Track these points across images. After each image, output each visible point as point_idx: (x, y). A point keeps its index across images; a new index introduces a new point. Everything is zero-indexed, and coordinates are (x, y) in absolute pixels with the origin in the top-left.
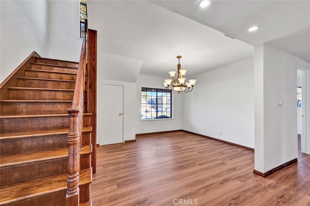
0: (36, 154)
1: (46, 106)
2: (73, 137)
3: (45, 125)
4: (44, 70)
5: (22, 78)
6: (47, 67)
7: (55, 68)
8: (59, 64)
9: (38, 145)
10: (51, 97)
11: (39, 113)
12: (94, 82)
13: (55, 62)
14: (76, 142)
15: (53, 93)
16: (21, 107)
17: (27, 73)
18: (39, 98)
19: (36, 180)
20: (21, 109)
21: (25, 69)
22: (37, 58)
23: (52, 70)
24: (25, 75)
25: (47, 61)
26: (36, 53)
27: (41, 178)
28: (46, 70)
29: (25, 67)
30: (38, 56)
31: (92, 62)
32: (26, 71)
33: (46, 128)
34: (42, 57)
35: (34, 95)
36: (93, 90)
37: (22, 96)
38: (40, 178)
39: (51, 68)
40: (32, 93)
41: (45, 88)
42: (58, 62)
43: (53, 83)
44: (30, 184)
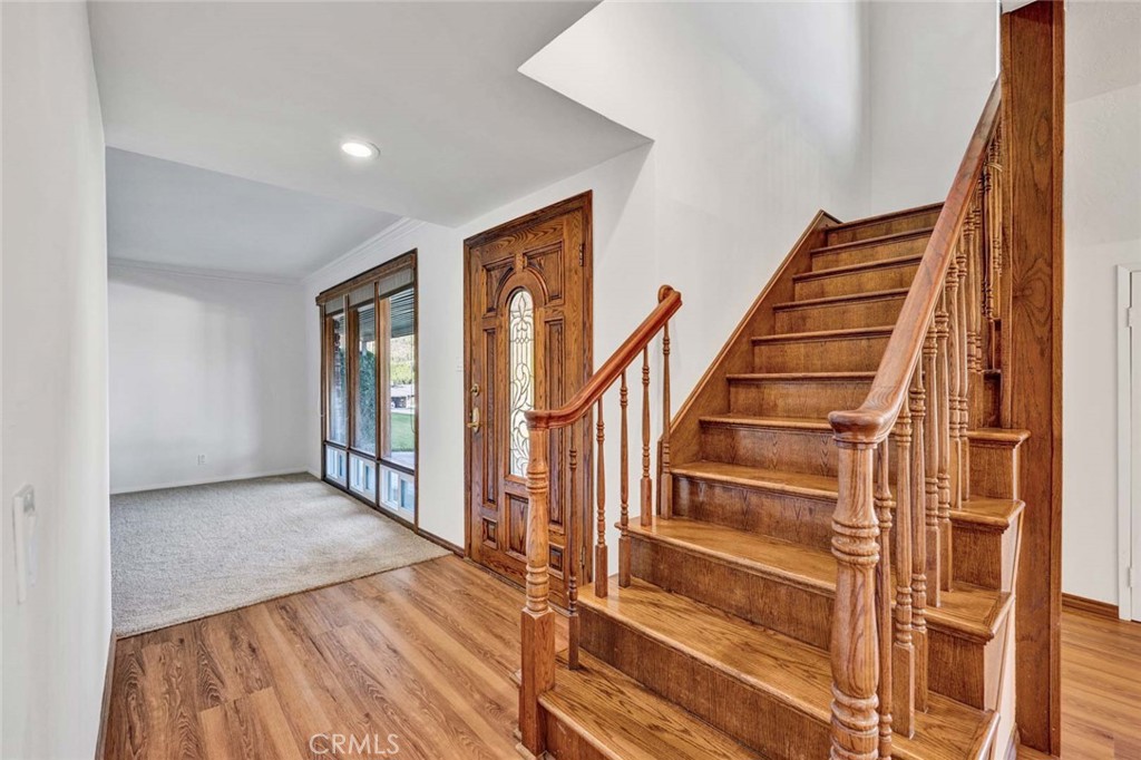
0: (788, 549)
1: (836, 391)
2: (848, 531)
3: (826, 460)
4: (846, 264)
5: (783, 304)
6: (853, 253)
7: (880, 249)
8: (897, 231)
9: (798, 523)
10: (856, 358)
11: (816, 415)
12: (1047, 269)
13: (884, 226)
14: (861, 560)
15: (864, 343)
16: (773, 392)
17: (798, 286)
18: (822, 365)
19: (781, 637)
20: (773, 397)
21: (794, 276)
22: (828, 232)
23: (873, 257)
24: (793, 296)
25: (860, 230)
26: (825, 214)
27: (796, 638)
28: (853, 263)
29: (795, 270)
30: (832, 224)
31: (1029, 172)
32: (795, 281)
33: (829, 470)
34: (845, 220)
35: (807, 356)
36: (1041, 310)
37: (780, 360)
38: (790, 636)
39: (867, 251)
40: (802, 350)
41: (843, 328)
42: (895, 224)
43: (867, 308)
44: (763, 640)
